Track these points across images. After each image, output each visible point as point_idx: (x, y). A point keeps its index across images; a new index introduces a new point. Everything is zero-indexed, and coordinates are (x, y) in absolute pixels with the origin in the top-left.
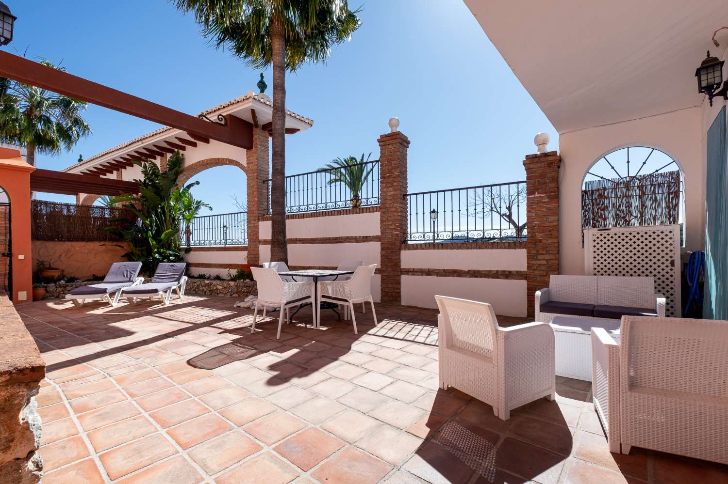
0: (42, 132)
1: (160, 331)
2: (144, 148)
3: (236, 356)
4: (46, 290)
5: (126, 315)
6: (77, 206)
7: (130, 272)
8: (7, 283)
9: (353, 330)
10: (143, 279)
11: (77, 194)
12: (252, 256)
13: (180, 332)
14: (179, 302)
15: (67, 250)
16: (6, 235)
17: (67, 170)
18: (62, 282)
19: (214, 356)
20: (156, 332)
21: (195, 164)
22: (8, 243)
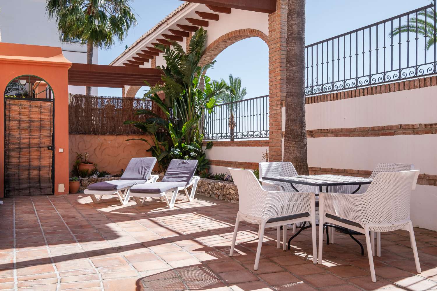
0: (99, 27)
1: (141, 238)
2: (170, 30)
3: (191, 283)
4: (81, 182)
5: (127, 216)
6: (123, 99)
7: (145, 168)
8: (50, 175)
9: (370, 275)
10: (157, 176)
11: (123, 87)
12: (273, 153)
13: (158, 242)
14: (184, 206)
15: (101, 144)
16: (50, 130)
17: (113, 63)
18: (95, 176)
19: (168, 279)
20: (136, 238)
21: (217, 41)
22: (51, 137)
